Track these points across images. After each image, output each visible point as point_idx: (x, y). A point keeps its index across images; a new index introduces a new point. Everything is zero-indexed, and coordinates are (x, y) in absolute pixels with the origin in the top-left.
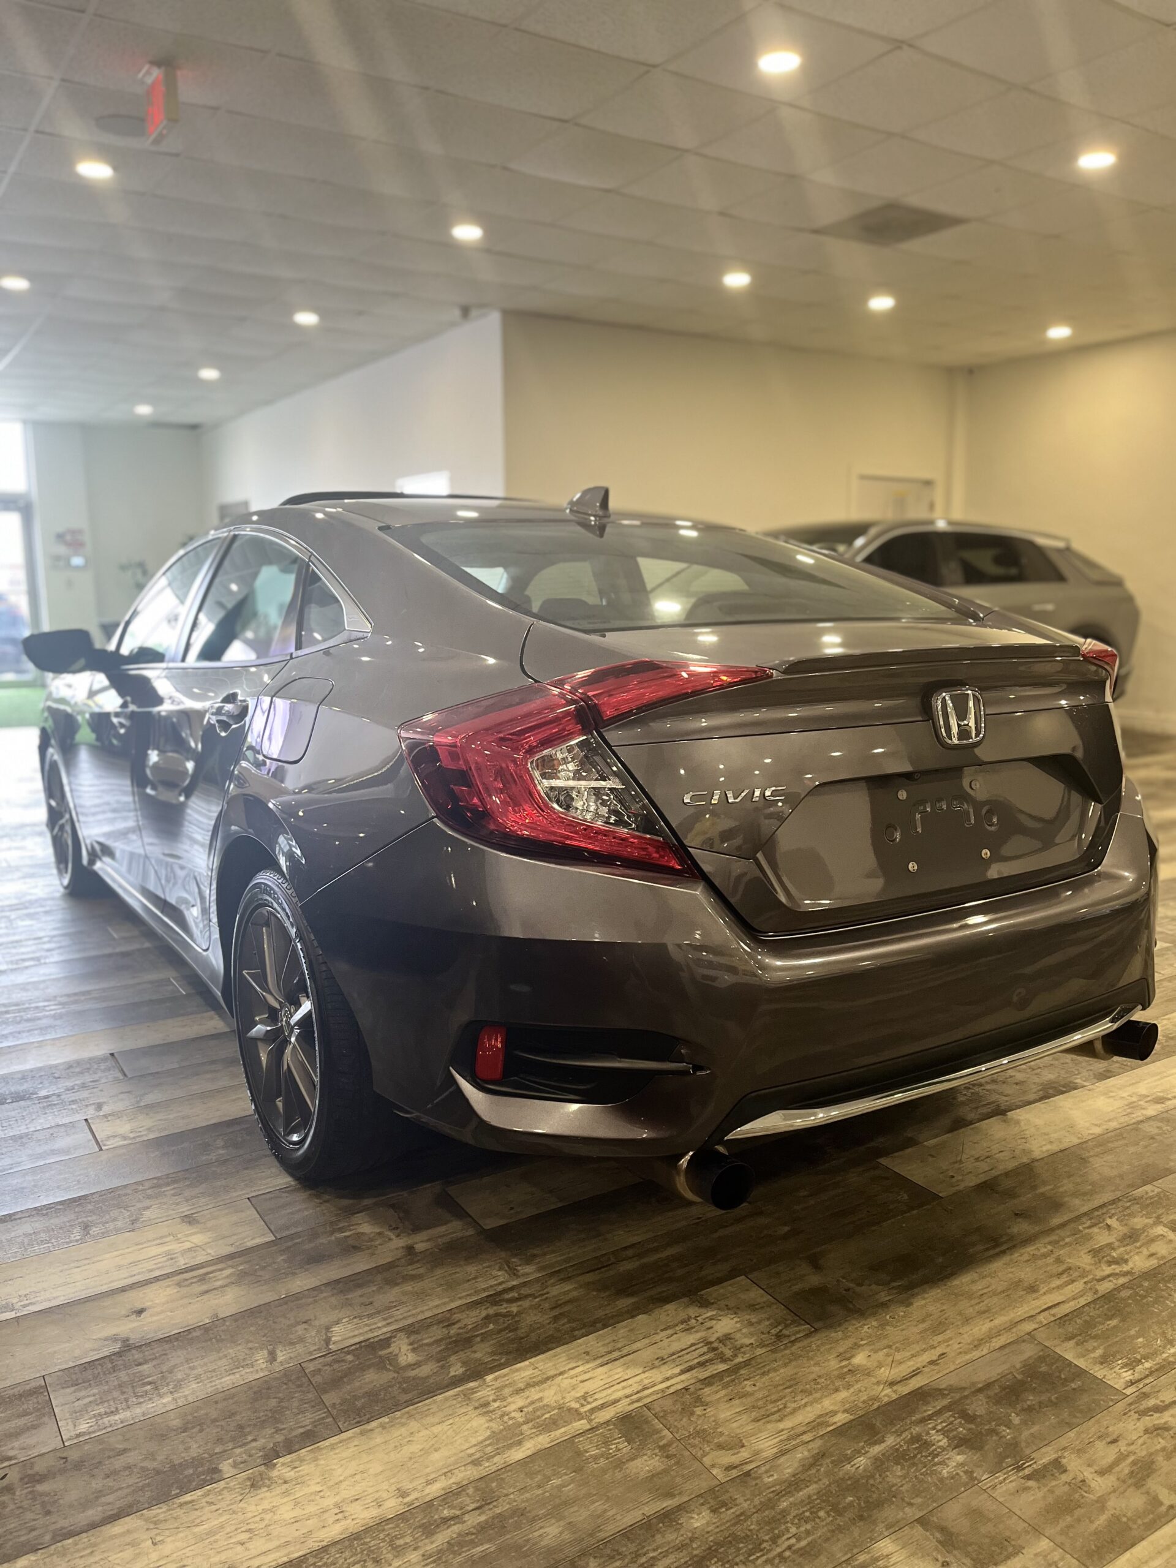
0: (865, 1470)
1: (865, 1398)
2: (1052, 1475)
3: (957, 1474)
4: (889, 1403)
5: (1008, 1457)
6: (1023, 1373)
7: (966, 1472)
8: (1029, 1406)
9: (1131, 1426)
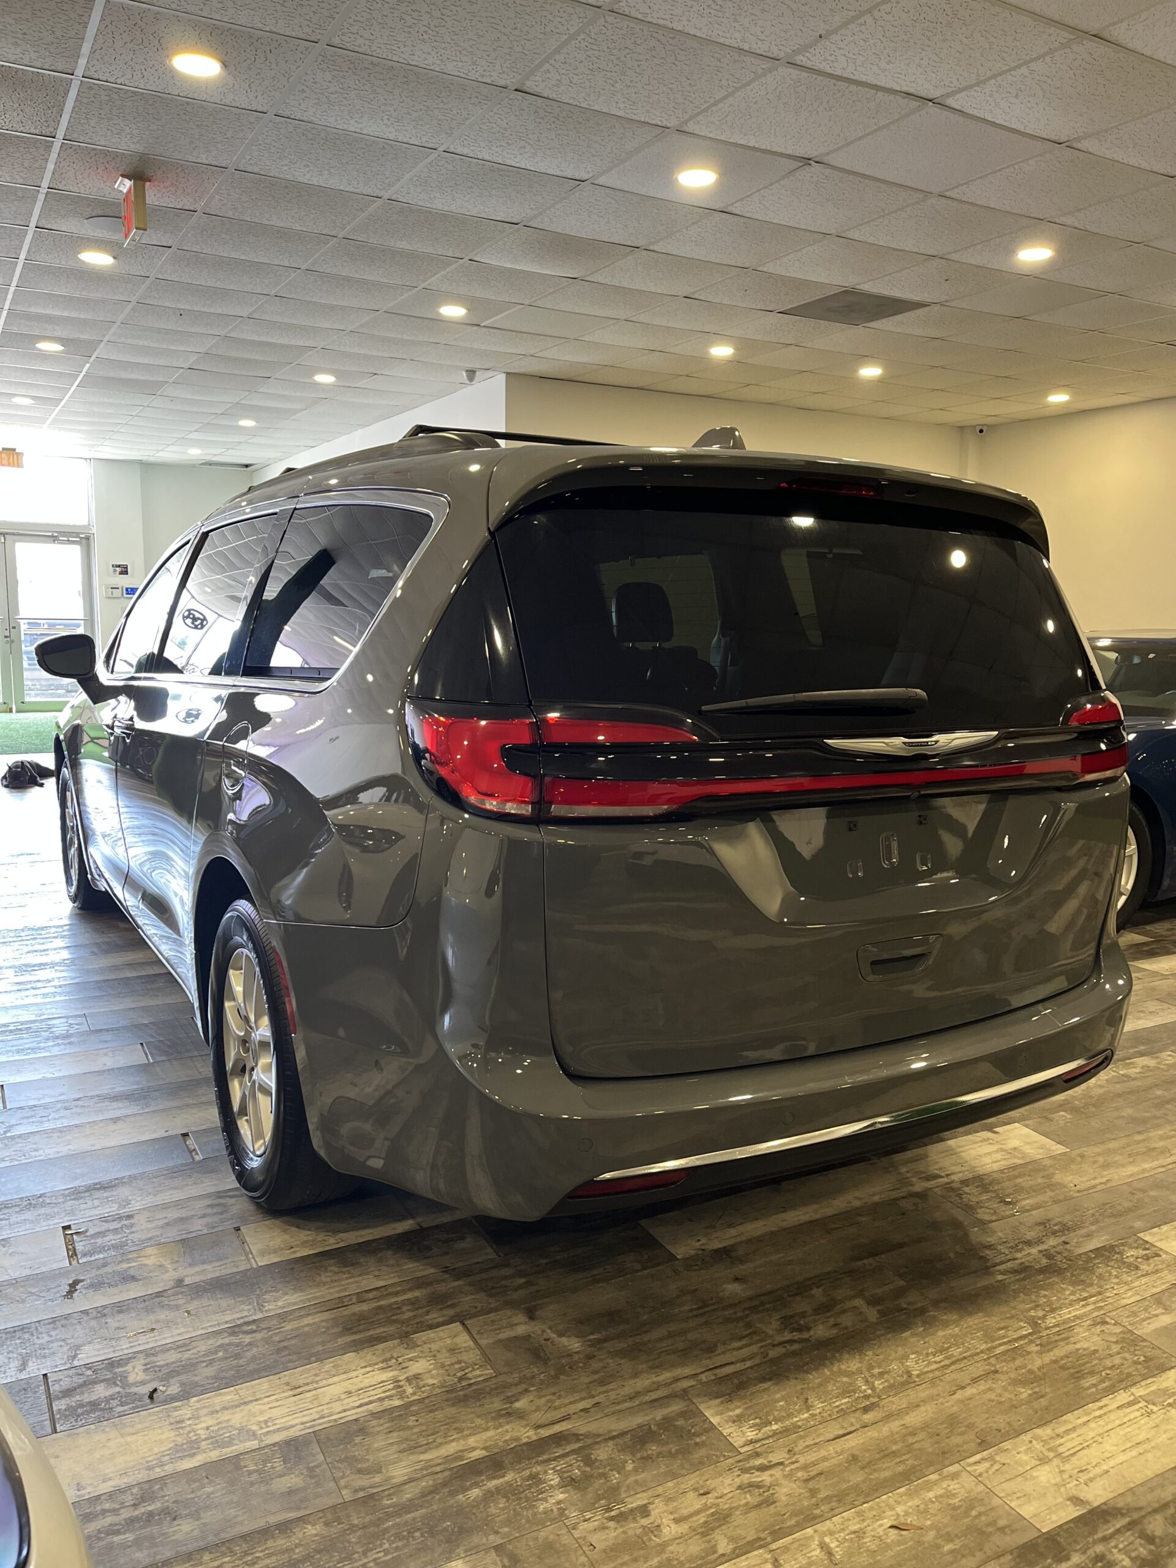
0: (474, 1500)
1: (507, 1438)
2: (634, 1518)
3: (552, 1510)
4: (526, 1444)
5: (602, 1499)
6: (658, 1425)
7: (559, 1509)
8: (648, 1455)
9: (728, 1481)
